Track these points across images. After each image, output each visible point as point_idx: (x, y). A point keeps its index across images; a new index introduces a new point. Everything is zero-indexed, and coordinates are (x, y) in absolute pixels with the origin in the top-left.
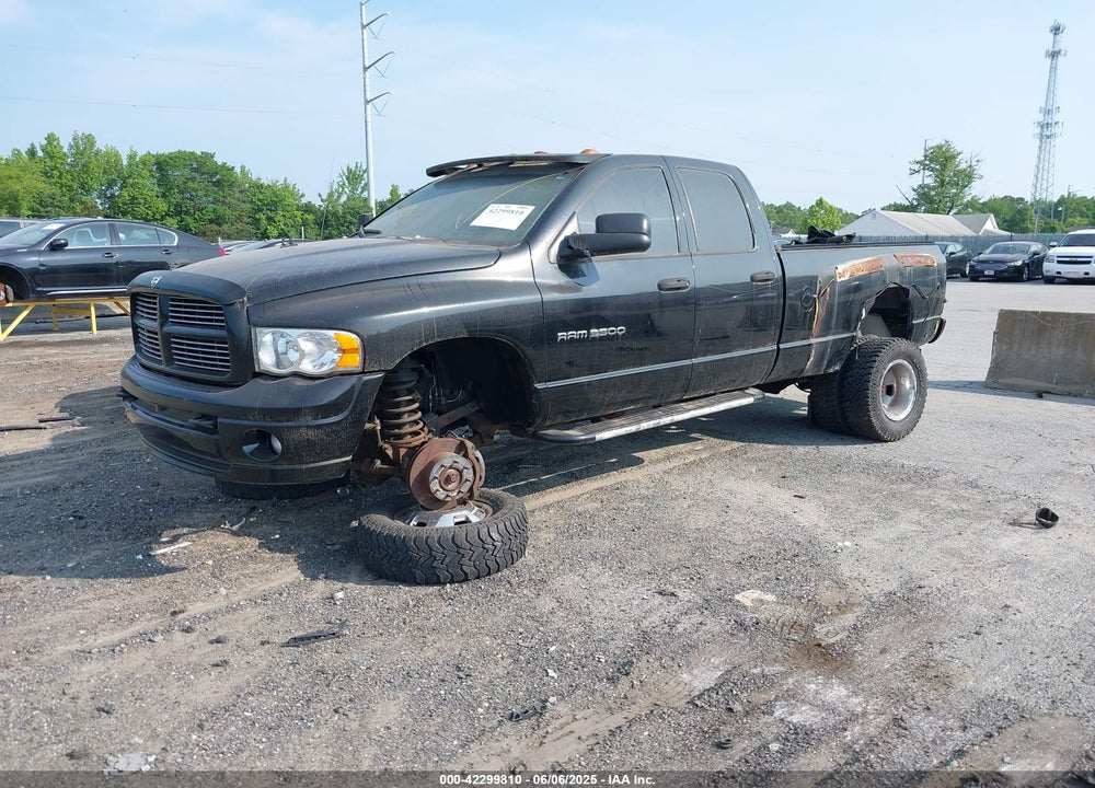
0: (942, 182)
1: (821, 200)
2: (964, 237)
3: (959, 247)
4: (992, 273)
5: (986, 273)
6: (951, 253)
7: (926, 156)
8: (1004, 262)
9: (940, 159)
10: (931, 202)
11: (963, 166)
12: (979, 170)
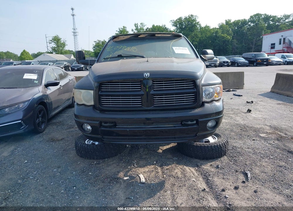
0: (58, 46)
1: (24, 50)
2: (67, 60)
3: (67, 63)
4: (77, 69)
5: (75, 69)
6: (65, 65)
7: (52, 39)
8: (79, 66)
9: (56, 40)
10: (56, 51)
11: (62, 42)
12: (66, 43)
